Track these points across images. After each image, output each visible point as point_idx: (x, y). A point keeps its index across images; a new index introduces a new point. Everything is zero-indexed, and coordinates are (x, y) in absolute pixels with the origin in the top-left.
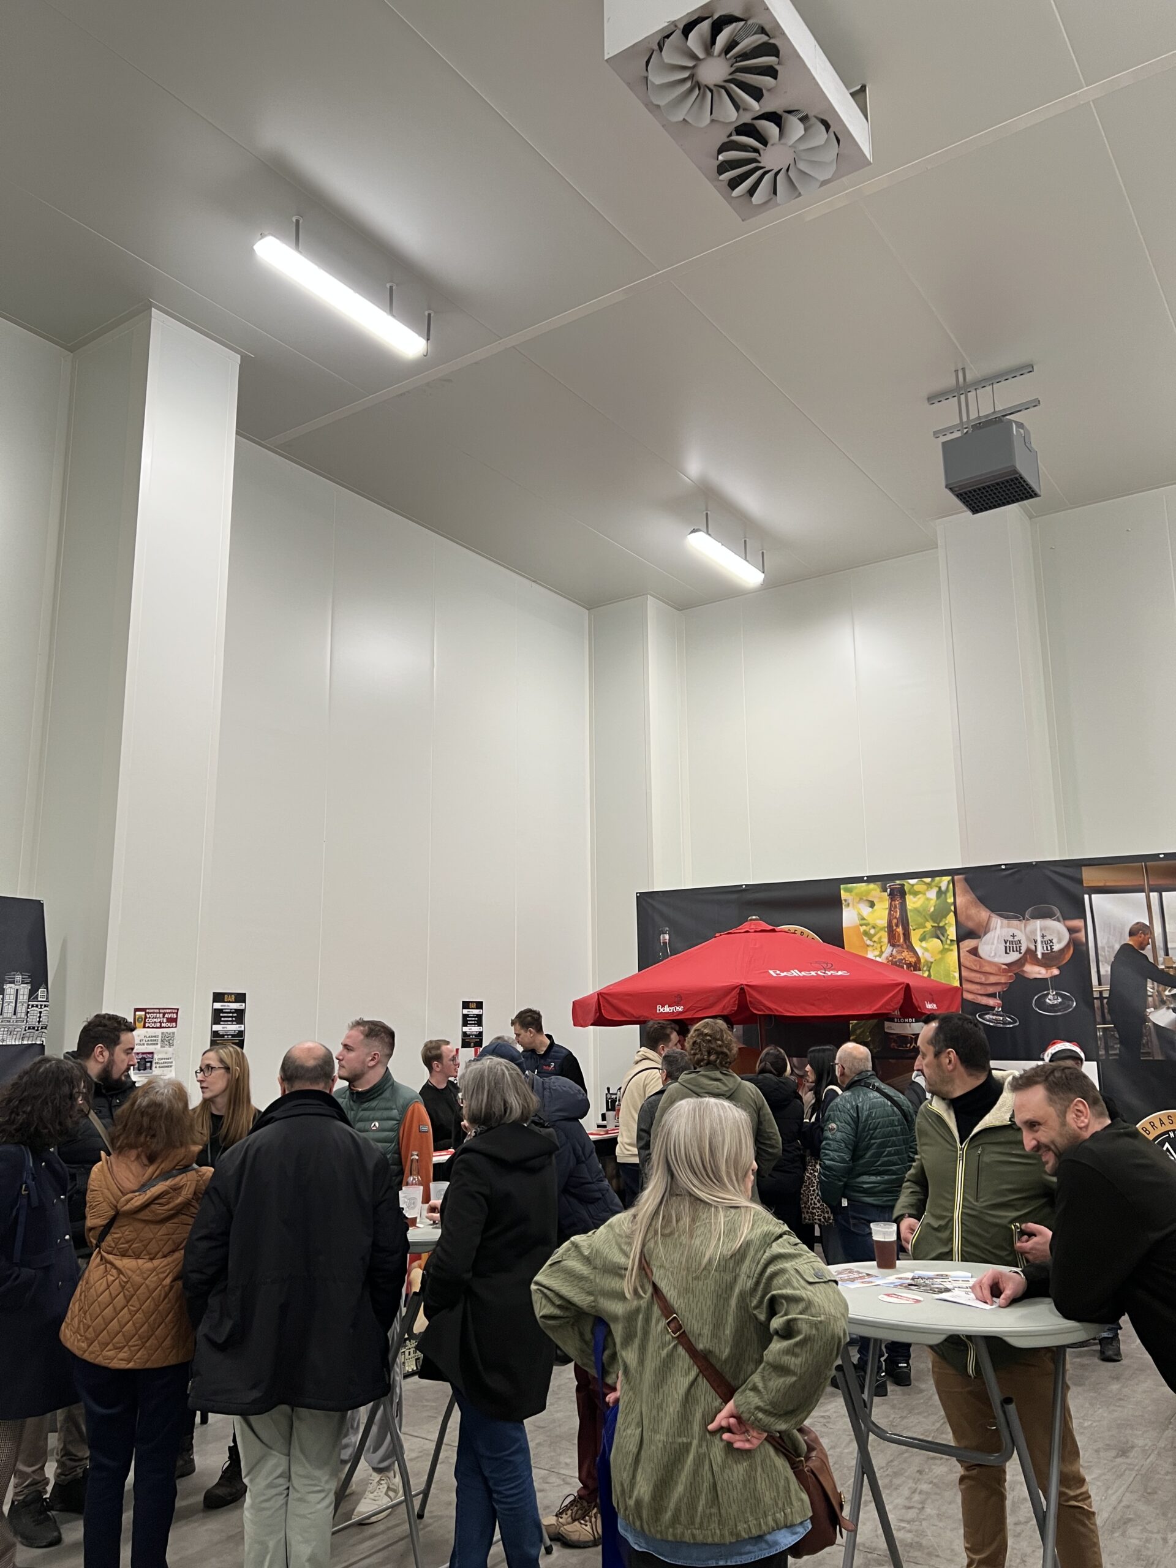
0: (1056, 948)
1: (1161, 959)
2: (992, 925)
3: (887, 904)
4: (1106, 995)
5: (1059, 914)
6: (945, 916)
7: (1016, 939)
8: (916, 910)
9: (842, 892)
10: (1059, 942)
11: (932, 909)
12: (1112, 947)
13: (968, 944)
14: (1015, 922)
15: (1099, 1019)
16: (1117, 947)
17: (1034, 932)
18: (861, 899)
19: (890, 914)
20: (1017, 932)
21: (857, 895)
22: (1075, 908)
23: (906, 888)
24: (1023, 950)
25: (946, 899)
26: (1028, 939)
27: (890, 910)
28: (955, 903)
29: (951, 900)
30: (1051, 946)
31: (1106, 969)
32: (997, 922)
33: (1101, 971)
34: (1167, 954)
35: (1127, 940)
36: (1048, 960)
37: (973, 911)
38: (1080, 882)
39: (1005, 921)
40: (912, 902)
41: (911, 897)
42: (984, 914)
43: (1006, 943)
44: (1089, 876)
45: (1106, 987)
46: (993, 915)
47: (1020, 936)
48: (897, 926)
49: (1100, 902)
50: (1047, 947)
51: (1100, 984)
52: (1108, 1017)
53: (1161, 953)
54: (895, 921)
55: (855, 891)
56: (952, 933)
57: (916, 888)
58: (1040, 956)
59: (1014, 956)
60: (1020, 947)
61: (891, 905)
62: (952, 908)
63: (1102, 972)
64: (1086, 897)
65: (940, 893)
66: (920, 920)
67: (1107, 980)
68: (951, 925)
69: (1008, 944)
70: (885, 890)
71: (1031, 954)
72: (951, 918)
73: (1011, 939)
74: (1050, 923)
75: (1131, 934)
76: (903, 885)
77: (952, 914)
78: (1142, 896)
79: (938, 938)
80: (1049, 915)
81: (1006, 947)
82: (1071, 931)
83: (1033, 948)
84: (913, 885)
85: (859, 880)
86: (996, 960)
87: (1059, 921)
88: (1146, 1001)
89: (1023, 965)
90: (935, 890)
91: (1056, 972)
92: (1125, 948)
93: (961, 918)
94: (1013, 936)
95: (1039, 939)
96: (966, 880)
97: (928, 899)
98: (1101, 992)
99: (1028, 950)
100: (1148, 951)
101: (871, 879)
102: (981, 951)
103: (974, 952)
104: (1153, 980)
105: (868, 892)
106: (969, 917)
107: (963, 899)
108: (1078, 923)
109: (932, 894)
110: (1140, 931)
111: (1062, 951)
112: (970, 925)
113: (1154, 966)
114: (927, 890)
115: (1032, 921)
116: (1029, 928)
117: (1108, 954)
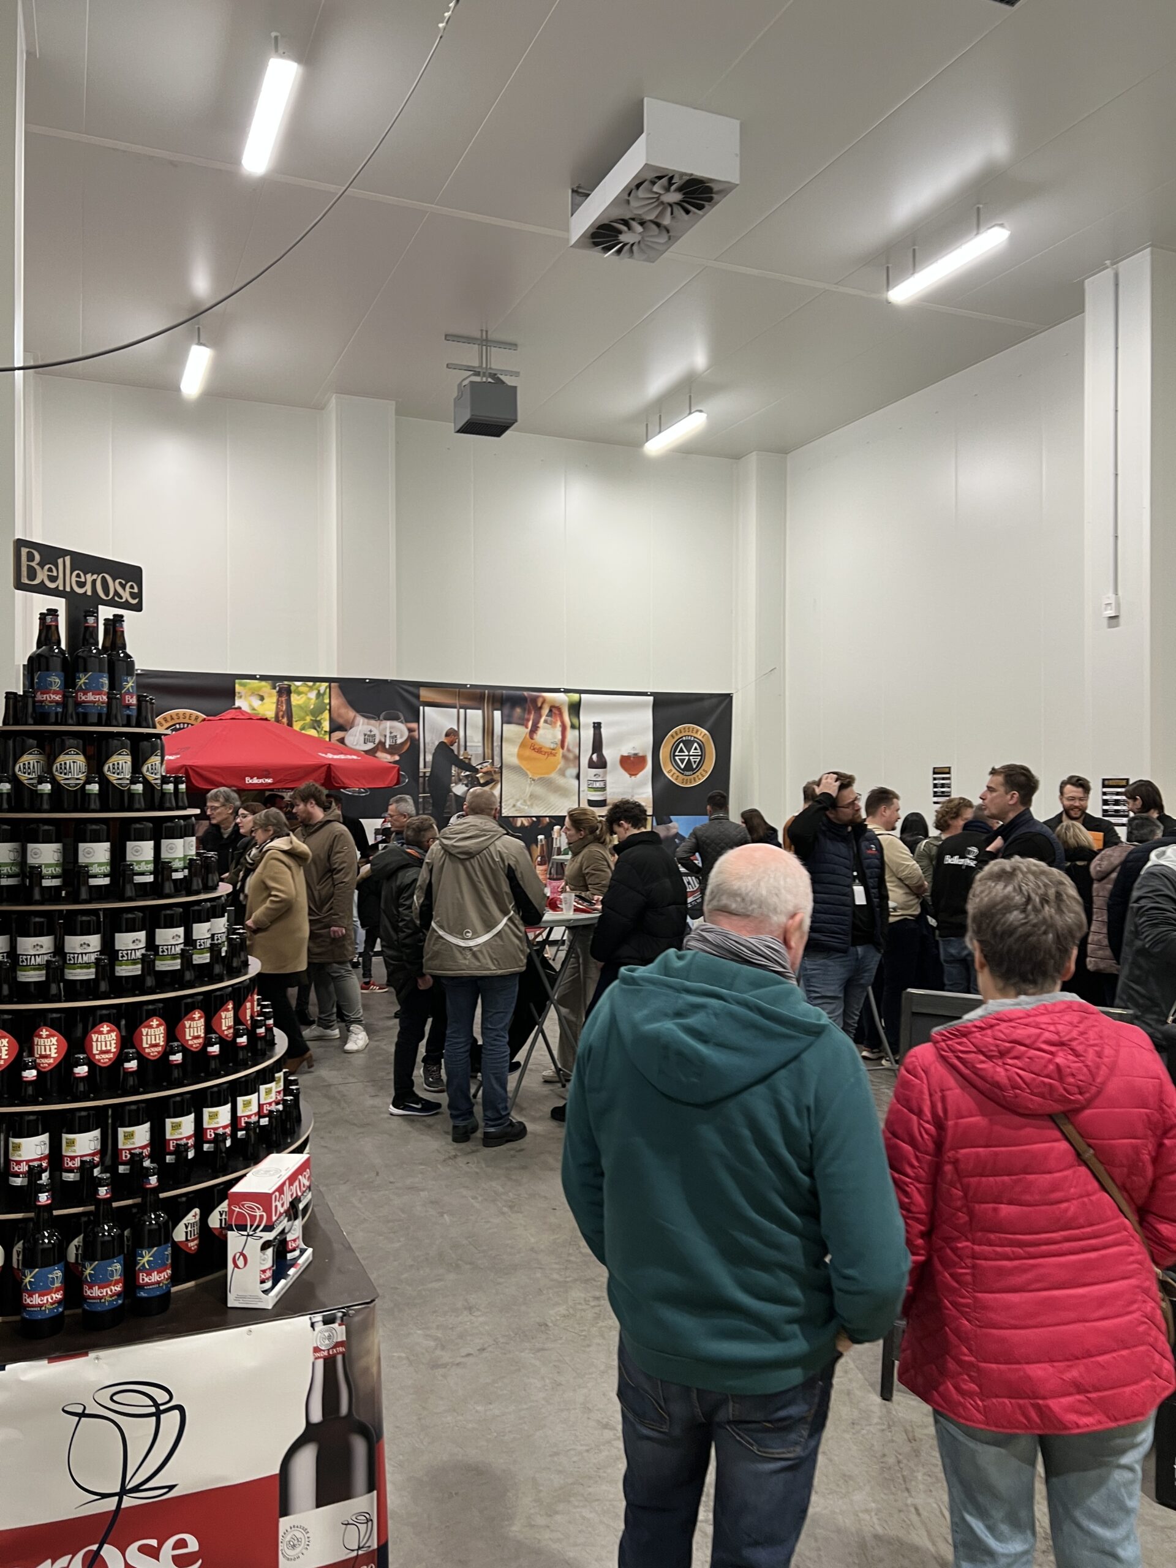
0: (399, 741)
1: (462, 752)
2: (356, 722)
3: (275, 699)
4: (428, 774)
5: (402, 718)
6: (322, 713)
7: (372, 733)
8: (299, 706)
9: (237, 686)
10: (401, 737)
11: (312, 707)
12: (433, 743)
13: (338, 735)
14: (373, 722)
15: (421, 790)
16: (437, 743)
17: (385, 729)
18: (253, 693)
19: (277, 708)
20: (373, 729)
21: (250, 689)
22: (414, 715)
23: (293, 688)
24: (377, 741)
25: (323, 699)
26: (381, 735)
27: (278, 705)
28: (330, 704)
29: (327, 701)
30: (395, 740)
31: (429, 758)
32: (360, 720)
33: (426, 758)
34: (465, 749)
35: (443, 739)
36: (393, 750)
37: (343, 711)
38: (418, 697)
39: (366, 720)
40: (295, 700)
41: (296, 695)
42: (351, 714)
43: (365, 736)
44: (425, 694)
45: (429, 770)
46: (357, 715)
47: (375, 731)
48: (283, 717)
49: (430, 713)
50: (393, 740)
51: (425, 767)
52: (427, 789)
53: (462, 749)
54: (281, 713)
55: (249, 686)
56: (326, 726)
57: (302, 689)
58: (387, 747)
59: (370, 746)
60: (374, 739)
61: (278, 701)
62: (328, 707)
63: (427, 760)
64: (421, 708)
65: (319, 695)
66: (302, 714)
67: (429, 765)
68: (325, 720)
70: (274, 688)
71: (382, 744)
72: (326, 715)
73: (369, 733)
74: (396, 724)
75: (447, 735)
76: (290, 686)
77: (327, 712)
78: (455, 710)
79: (315, 729)
80: (396, 719)
81: (365, 738)
82: (410, 730)
83: (383, 740)
84: (298, 687)
85: (252, 677)
86: (357, 747)
87: (402, 722)
88: (451, 779)
90: (315, 692)
91: (397, 758)
92: (442, 744)
93: (334, 715)
94: (370, 731)
95: (388, 735)
96: (340, 687)
97: (309, 699)
98: (425, 773)
99: (380, 742)
100: (455, 748)
101: (263, 678)
102: (347, 741)
103: (342, 741)
104: (456, 766)
105: (260, 688)
106: (339, 715)
107: (337, 701)
108: (414, 725)
109: (313, 695)
110: (451, 734)
111: (403, 744)
112: (341, 721)
113: (457, 756)
114: (309, 691)
115: (384, 722)
116: (382, 726)
117: (431, 747)
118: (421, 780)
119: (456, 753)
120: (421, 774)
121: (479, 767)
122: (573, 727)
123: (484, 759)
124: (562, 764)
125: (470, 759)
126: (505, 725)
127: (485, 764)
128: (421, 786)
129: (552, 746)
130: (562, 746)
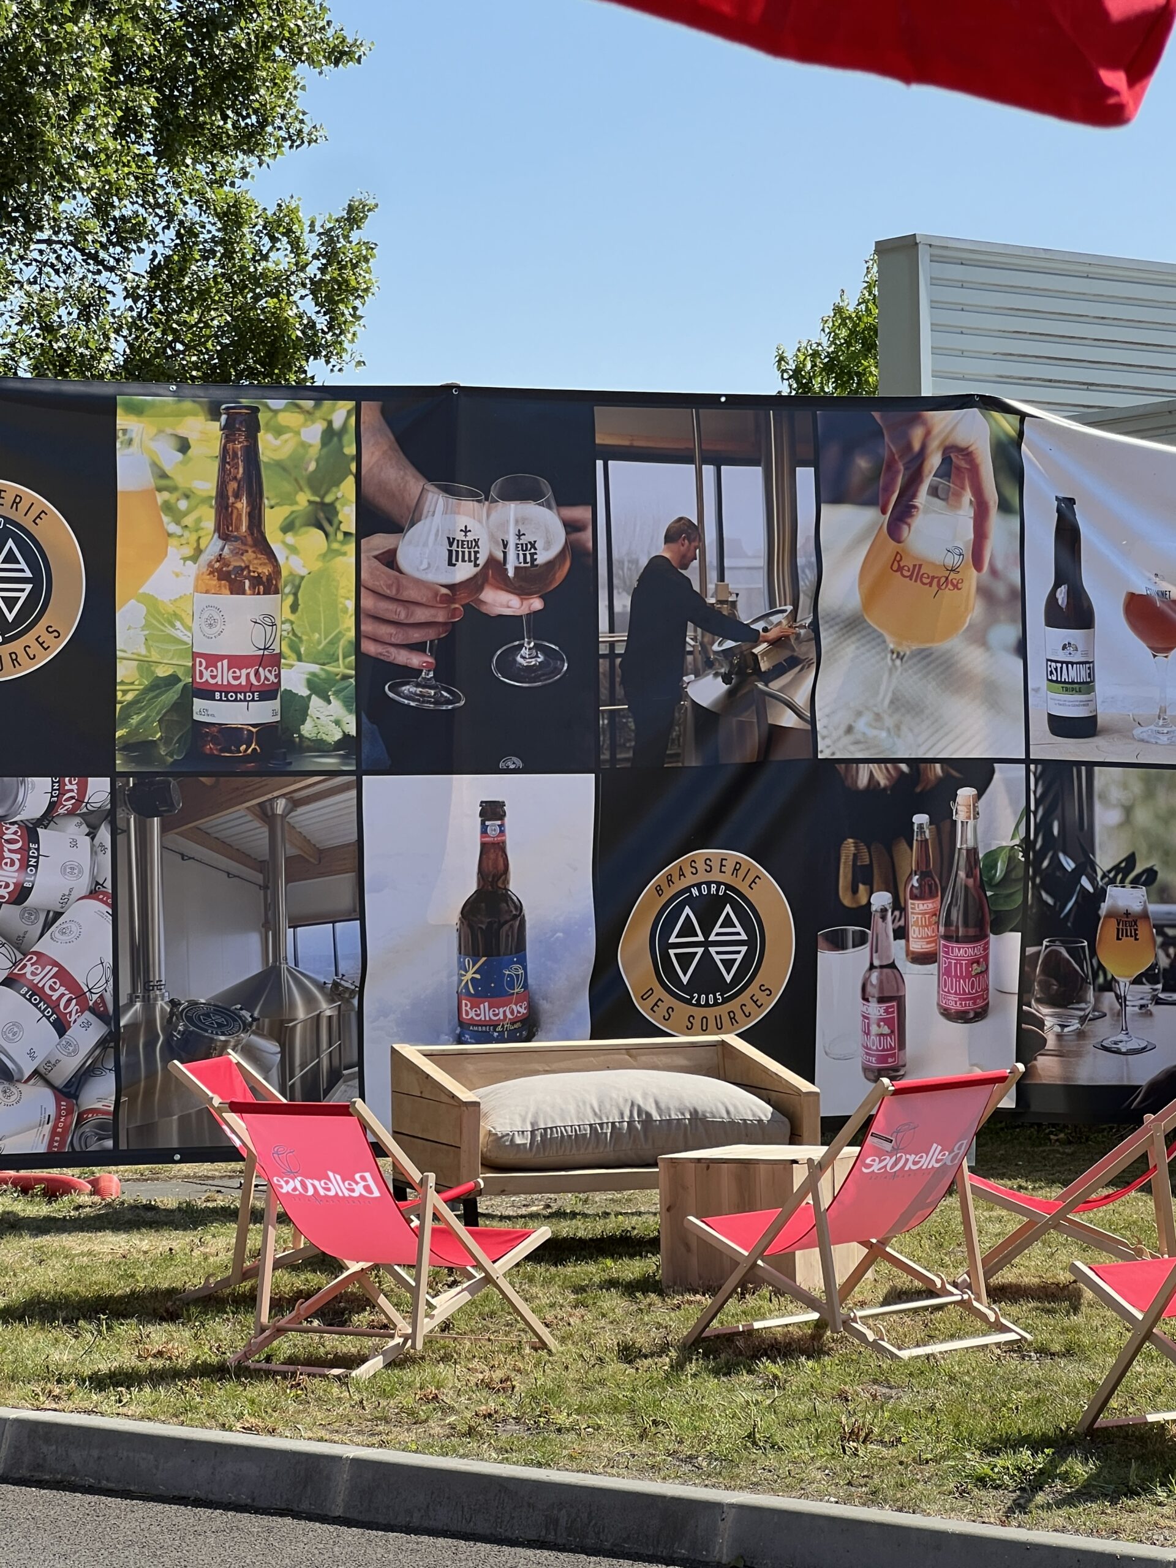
0: (542, 558)
1: (711, 587)
2: (427, 507)
3: (216, 450)
4: (620, 649)
5: (549, 494)
6: (337, 483)
7: (470, 537)
8: (280, 466)
9: (120, 414)
11: (312, 466)
12: (634, 562)
13: (379, 542)
14: (469, 505)
16: (644, 562)
17: (504, 525)
18: (160, 428)
19: (222, 470)
20: (472, 524)
22: (580, 484)
23: (262, 417)
24: (481, 561)
25: (341, 447)
26: (492, 537)
27: (224, 461)
28: (358, 457)
29: (351, 450)
30: (532, 555)
31: (623, 603)
32: (436, 501)
33: (616, 604)
34: (721, 578)
35: (660, 549)
36: (525, 581)
37: (392, 476)
38: (592, 435)
39: (453, 501)
41: (270, 437)
42: (413, 484)
43: (451, 545)
44: (608, 426)
45: (622, 636)
46: (429, 487)
47: (478, 531)
48: (237, 496)
49: (624, 476)
50: (525, 555)
51: (612, 630)
52: (620, 691)
53: (712, 576)
54: (233, 485)
55: (150, 415)
57: (285, 419)
58: (511, 573)
59: (464, 572)
60: (476, 553)
61: (225, 450)
62: (353, 467)
63: (618, 608)
65: (330, 435)
66: (287, 487)
67: (623, 622)
68: (346, 502)
69: (454, 547)
70: (215, 418)
72: (348, 487)
73: (460, 536)
74: (533, 510)
75: (669, 538)
76: (255, 410)
77: (350, 481)
78: (690, 470)
79: (320, 527)
80: (534, 495)
81: (450, 552)
82: (571, 527)
83: (500, 556)
84: (276, 412)
86: (431, 577)
87: (549, 507)
88: (682, 661)
89: (480, 589)
90: (319, 427)
91: (537, 604)
92: (657, 564)
93: (367, 489)
94: (466, 531)
95: (512, 541)
96: (384, 412)
97: (305, 444)
98: (612, 645)
99: (491, 561)
100: (692, 573)
102: (402, 560)
103: (389, 559)
104: (696, 625)
105: (177, 418)
106: (384, 488)
107: (378, 452)
108: (581, 513)
109: (313, 433)
110: (683, 533)
111: (551, 565)
112: (386, 504)
113: (700, 598)
114: (304, 425)
115: (501, 503)
116: (494, 515)
117: (628, 575)
118: (604, 666)
119: (696, 587)
120: (603, 650)
121: (759, 626)
122: (1005, 507)
123: (772, 604)
124: (976, 611)
125: (734, 604)
126: (824, 507)
127: (775, 619)
128: (604, 683)
129: (951, 560)
130: (977, 560)
